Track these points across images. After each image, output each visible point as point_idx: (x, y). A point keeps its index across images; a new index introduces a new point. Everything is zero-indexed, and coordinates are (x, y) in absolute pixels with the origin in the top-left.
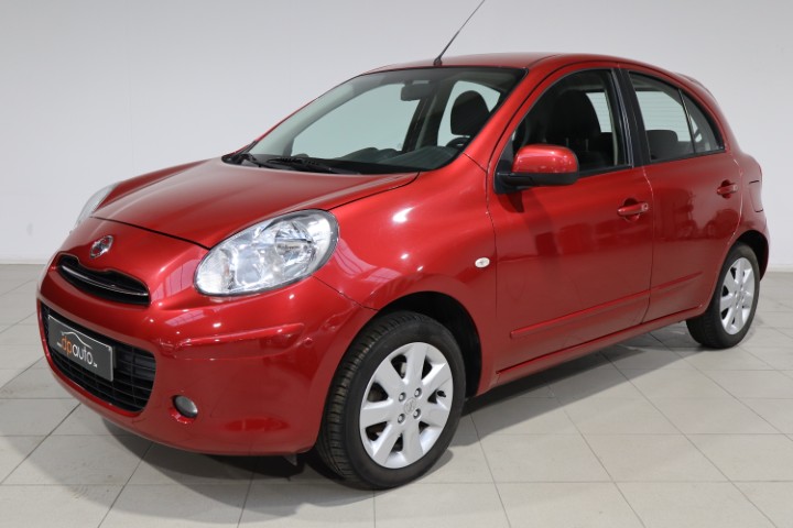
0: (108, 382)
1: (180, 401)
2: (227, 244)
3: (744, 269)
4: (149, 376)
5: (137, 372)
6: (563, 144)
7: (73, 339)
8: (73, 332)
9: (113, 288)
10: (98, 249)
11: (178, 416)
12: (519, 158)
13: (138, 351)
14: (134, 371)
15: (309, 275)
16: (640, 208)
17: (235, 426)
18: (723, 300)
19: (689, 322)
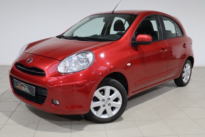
0: (33, 96)
1: (54, 101)
2: (65, 60)
3: (188, 66)
4: (45, 95)
5: (42, 93)
6: (149, 34)
7: (22, 85)
8: (22, 83)
9: (34, 71)
10: (29, 61)
11: (53, 105)
12: (137, 38)
13: (42, 88)
14: (41, 94)
15: (88, 68)
16: (165, 51)
17: (67, 107)
18: (183, 74)
19: (175, 80)
